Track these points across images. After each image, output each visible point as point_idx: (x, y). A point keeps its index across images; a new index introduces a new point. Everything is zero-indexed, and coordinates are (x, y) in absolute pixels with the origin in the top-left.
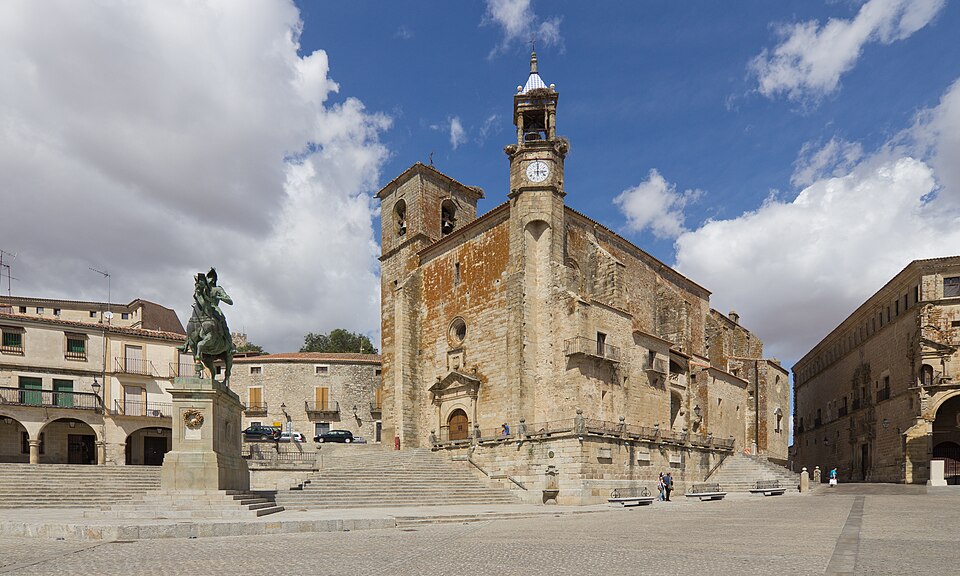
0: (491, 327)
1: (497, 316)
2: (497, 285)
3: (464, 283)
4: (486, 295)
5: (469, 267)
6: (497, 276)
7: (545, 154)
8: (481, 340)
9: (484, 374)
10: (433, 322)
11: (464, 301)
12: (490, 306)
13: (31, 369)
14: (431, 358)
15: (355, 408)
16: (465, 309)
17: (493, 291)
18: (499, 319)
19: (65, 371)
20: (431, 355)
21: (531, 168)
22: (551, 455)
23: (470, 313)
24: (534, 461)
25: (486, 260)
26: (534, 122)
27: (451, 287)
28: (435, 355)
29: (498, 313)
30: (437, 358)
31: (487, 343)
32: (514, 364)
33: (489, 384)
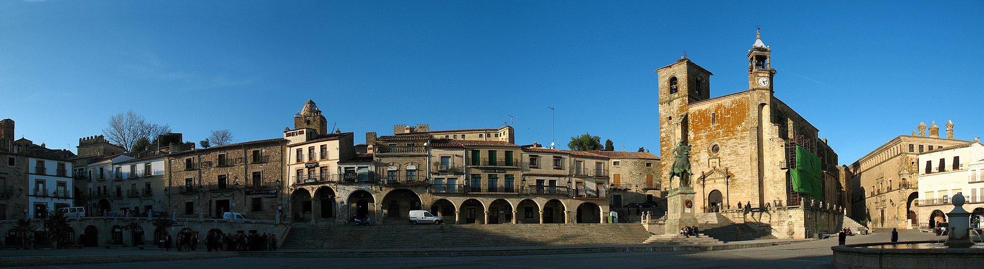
0: (736, 149)
1: (740, 144)
2: (739, 128)
3: (718, 124)
4: (732, 132)
5: (721, 116)
6: (739, 124)
7: (767, 75)
8: (729, 155)
9: (732, 172)
10: (698, 142)
11: (719, 133)
12: (736, 138)
13: (541, 175)
14: (697, 161)
15: (637, 186)
16: (719, 137)
17: (737, 131)
18: (740, 146)
19: (554, 176)
20: (697, 159)
21: (761, 80)
22: (790, 217)
23: (723, 140)
24: (782, 220)
25: (732, 115)
26: (761, 60)
27: (709, 125)
28: (699, 160)
29: (740, 142)
30: (701, 161)
31: (733, 157)
32: (755, 170)
33: (735, 178)
